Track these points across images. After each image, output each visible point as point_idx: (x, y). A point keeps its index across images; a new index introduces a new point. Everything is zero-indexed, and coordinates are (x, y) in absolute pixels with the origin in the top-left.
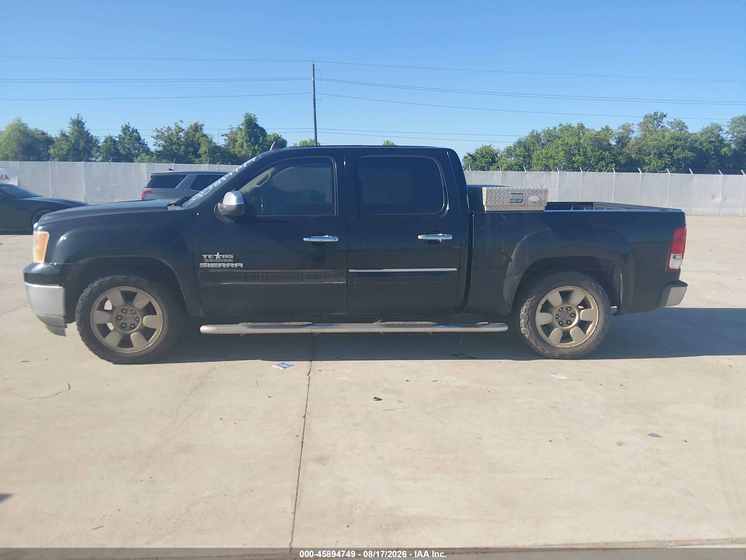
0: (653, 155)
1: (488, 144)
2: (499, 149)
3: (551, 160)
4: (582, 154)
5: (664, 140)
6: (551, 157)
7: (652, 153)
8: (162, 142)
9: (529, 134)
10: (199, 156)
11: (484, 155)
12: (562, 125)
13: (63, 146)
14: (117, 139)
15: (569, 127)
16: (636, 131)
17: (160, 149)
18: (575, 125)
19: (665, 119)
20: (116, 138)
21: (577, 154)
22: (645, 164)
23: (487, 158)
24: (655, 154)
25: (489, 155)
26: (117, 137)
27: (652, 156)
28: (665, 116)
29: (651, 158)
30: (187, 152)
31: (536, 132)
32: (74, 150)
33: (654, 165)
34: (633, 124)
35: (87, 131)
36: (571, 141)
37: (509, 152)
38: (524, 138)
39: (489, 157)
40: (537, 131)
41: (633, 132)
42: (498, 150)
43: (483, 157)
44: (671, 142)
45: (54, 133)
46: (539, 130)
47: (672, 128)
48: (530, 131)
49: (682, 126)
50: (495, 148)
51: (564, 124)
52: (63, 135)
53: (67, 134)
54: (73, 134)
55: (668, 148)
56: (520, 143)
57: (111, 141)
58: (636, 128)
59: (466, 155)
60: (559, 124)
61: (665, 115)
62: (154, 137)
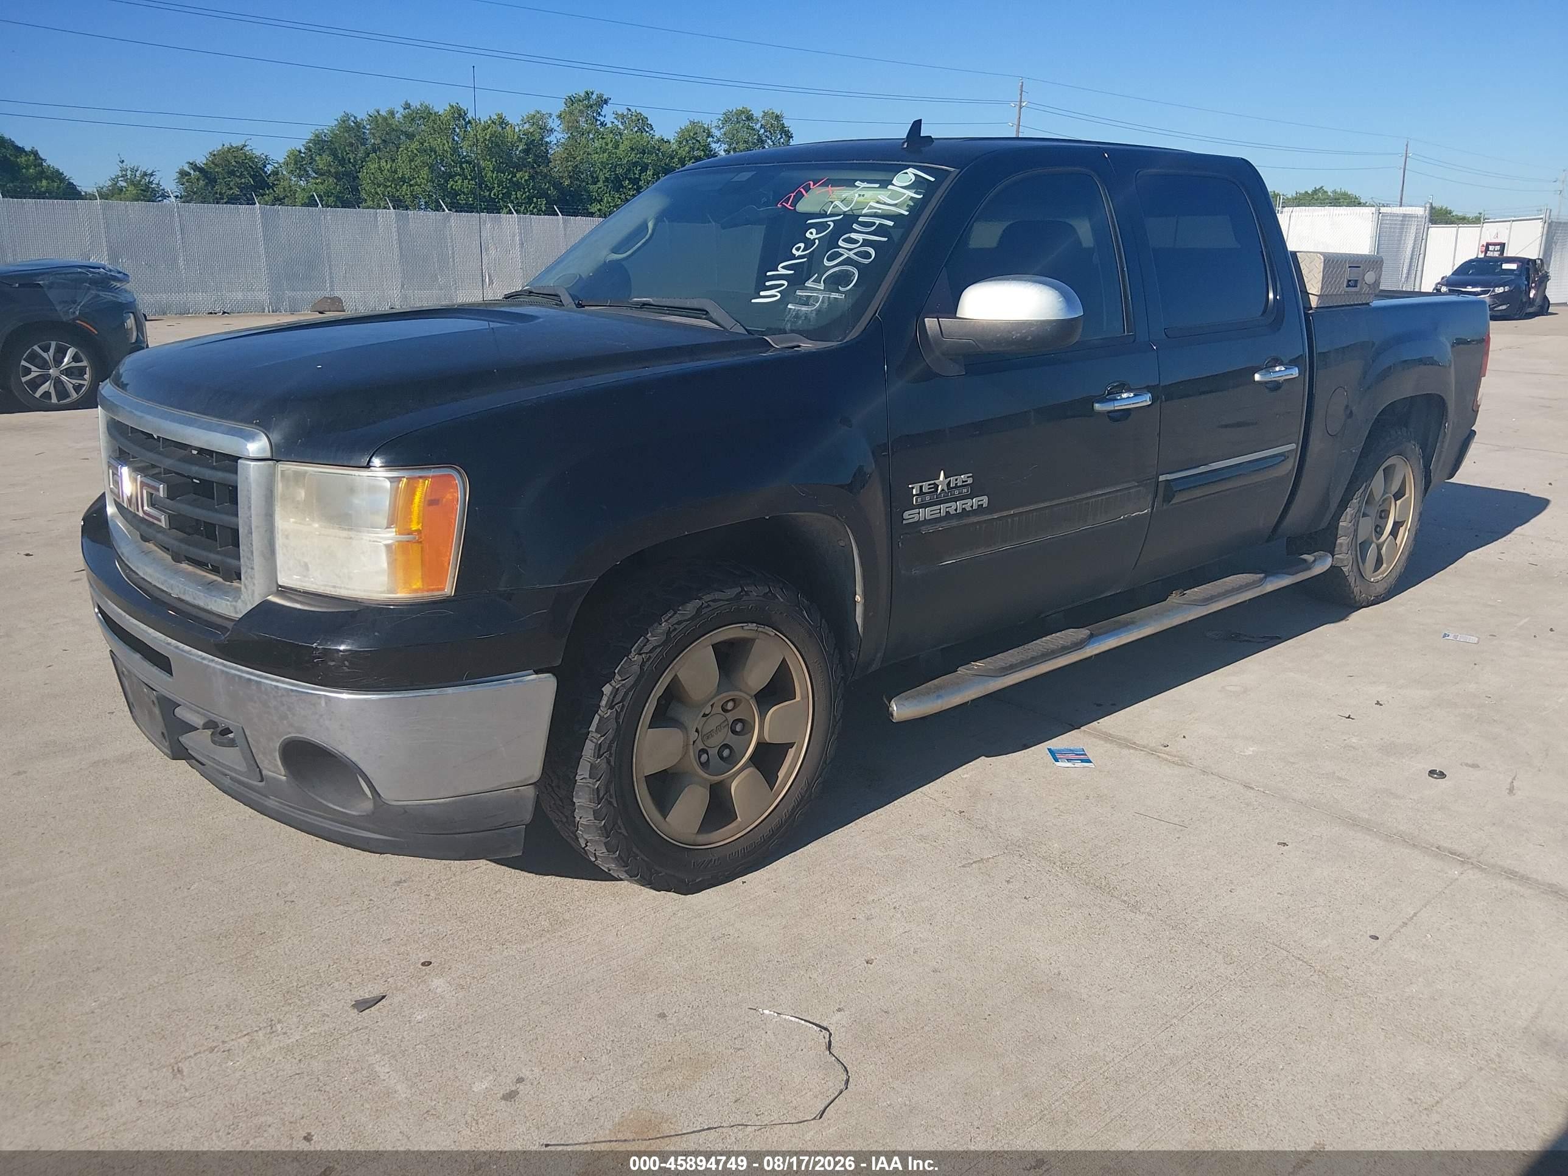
0: (604, 182)
1: (237, 142)
2: (266, 156)
3: (405, 187)
4: (470, 175)
5: (620, 152)
6: (403, 179)
7: (602, 178)
9: (336, 123)
11: (232, 168)
12: (409, 108)
15: (426, 115)
16: (558, 129)
18: (441, 107)
19: (607, 110)
21: (460, 175)
22: (592, 200)
23: (241, 176)
24: (607, 180)
25: (246, 169)
27: (600, 184)
28: (606, 102)
29: (601, 188)
31: (353, 119)
33: (608, 202)
34: (550, 115)
36: (440, 143)
37: (299, 162)
38: (326, 131)
39: (245, 173)
40: (355, 118)
41: (552, 130)
42: (262, 156)
43: (232, 173)
44: (633, 157)
46: (362, 116)
47: (626, 128)
48: (339, 115)
49: (642, 124)
50: (257, 153)
51: (415, 104)
55: (629, 170)
56: (320, 144)
58: (554, 123)
59: (187, 168)
60: (403, 103)
61: (605, 100)
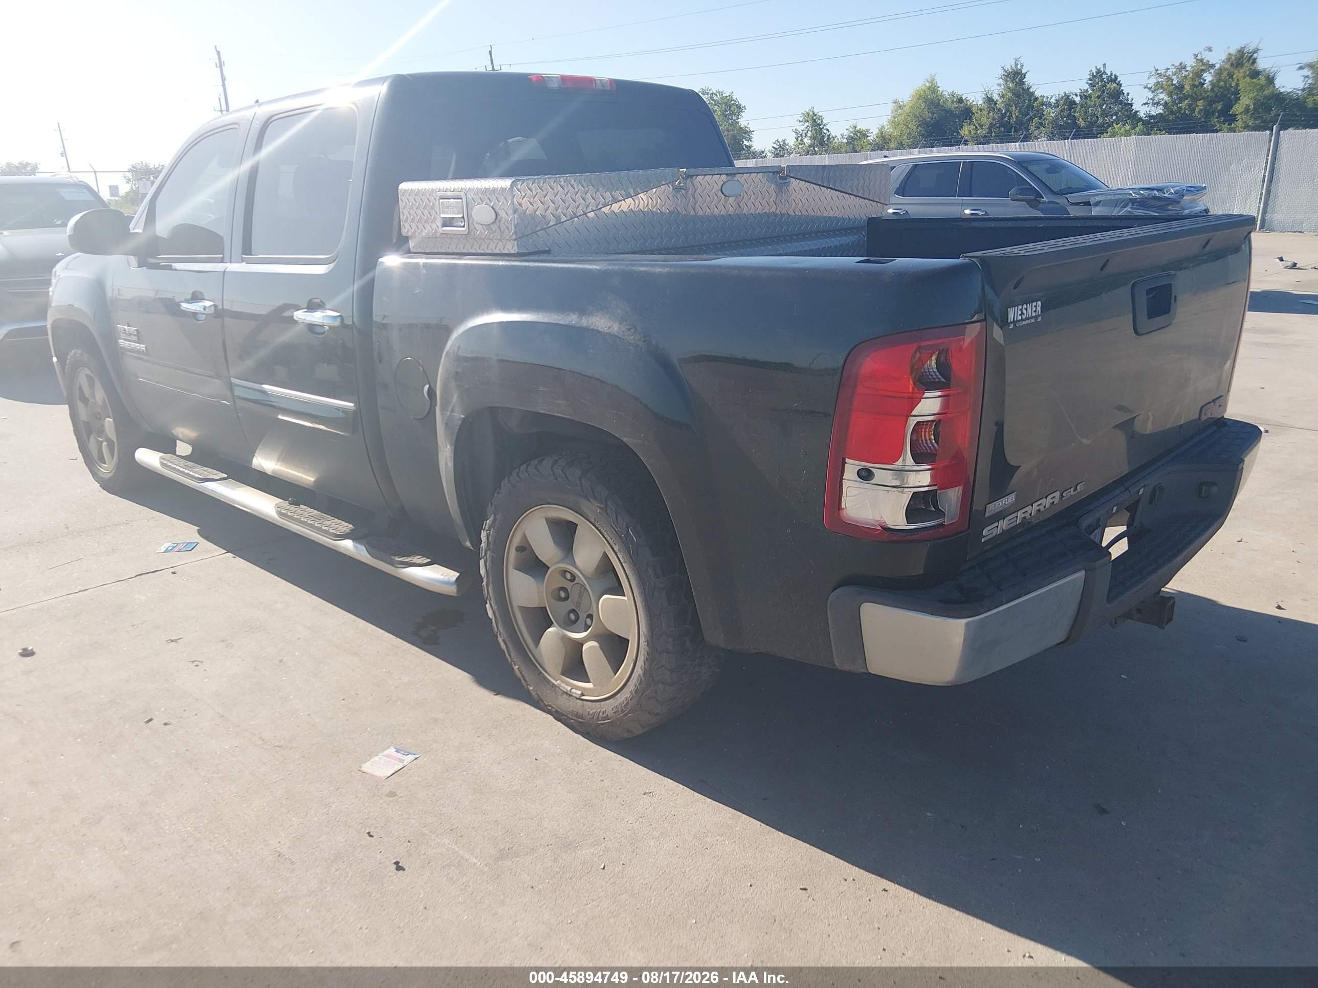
8: (1163, 96)
10: (1231, 119)
13: (984, 120)
14: (1077, 99)
17: (1160, 110)
20: (1074, 97)
26: (1076, 95)
30: (1208, 113)
32: (1002, 125)
35: (1028, 89)
45: (975, 98)
52: (989, 100)
53: (996, 97)
54: (1003, 96)
57: (1064, 104)
62: (1150, 89)
